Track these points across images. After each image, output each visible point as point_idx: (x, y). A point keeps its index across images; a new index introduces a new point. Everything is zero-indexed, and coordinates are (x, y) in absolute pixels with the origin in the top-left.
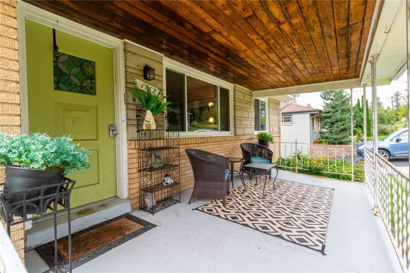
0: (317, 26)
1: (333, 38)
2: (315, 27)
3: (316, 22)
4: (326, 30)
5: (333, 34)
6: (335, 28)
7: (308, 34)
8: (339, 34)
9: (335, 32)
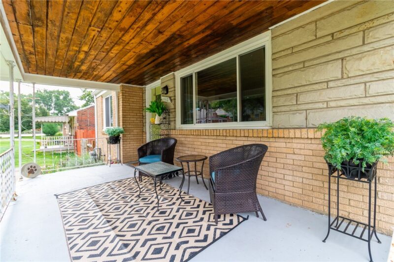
0: (62, 38)
1: (51, 21)
2: (64, 39)
3: (62, 41)
4: (56, 33)
5: (49, 25)
6: (47, 30)
7: (74, 37)
8: (43, 23)
9: (47, 26)
